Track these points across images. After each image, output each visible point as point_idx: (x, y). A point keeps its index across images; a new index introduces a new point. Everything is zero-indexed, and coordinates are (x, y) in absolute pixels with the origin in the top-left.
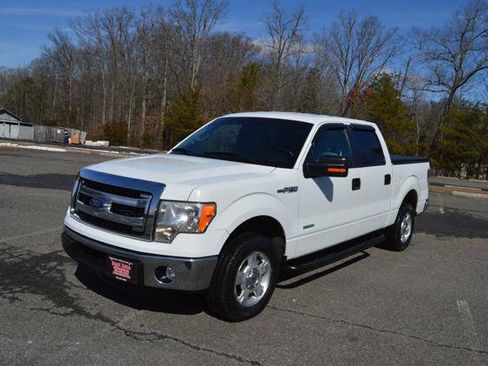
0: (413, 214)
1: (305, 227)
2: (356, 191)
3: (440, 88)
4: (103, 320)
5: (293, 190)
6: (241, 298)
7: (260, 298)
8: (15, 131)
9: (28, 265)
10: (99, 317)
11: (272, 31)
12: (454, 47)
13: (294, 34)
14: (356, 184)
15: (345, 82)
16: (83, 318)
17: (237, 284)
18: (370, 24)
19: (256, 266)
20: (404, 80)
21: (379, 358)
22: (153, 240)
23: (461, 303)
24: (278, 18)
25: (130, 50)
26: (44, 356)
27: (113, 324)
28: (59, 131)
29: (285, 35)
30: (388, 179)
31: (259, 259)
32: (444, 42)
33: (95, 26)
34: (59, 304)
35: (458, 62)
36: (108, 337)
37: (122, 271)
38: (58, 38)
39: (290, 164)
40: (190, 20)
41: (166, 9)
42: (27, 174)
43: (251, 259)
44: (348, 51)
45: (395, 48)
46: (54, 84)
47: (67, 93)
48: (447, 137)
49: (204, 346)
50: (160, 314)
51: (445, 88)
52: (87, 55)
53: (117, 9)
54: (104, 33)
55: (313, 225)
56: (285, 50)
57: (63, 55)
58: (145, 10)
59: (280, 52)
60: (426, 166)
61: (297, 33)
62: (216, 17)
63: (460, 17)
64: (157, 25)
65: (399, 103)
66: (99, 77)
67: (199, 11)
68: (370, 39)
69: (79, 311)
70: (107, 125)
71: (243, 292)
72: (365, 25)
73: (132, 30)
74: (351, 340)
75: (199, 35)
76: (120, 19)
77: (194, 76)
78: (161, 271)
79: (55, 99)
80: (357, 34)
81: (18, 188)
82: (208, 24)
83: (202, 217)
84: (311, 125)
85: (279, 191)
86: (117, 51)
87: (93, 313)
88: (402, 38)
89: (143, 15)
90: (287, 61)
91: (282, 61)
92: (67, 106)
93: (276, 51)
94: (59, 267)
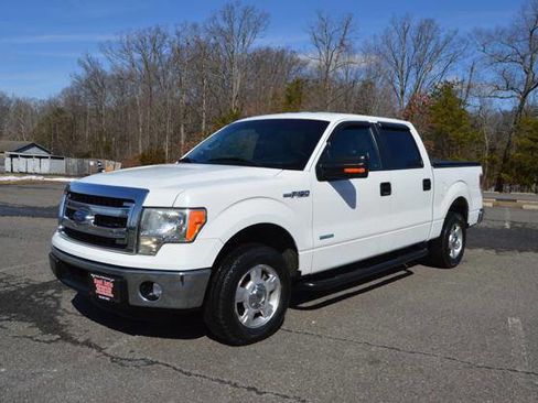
0: (465, 226)
1: (322, 238)
2: (386, 197)
3: (509, 93)
4: (90, 346)
5: (303, 194)
6: (244, 319)
7: (269, 318)
8: (46, 165)
9: (23, 293)
10: (88, 344)
11: (317, 42)
12: (523, 47)
13: (342, 44)
14: (386, 189)
15: (402, 93)
16: (68, 345)
17: (237, 301)
18: (426, 28)
19: (262, 281)
20: (469, 87)
21: (401, 381)
22: (137, 252)
23: (514, 321)
24: (324, 28)
25: (165, 73)
26: (14, 384)
27: (100, 350)
28: (92, 163)
29: (333, 46)
30: (427, 185)
31: (265, 274)
32: (510, 42)
33: (127, 50)
34: (46, 332)
35: (528, 63)
36: (91, 364)
37: (104, 289)
38: (87, 63)
39: (300, 166)
40: (227, 36)
41: (201, 26)
42: (47, 206)
43: (254, 273)
44: (403, 60)
45: (456, 52)
46: (86, 113)
47: (101, 122)
48: (520, 148)
49: (197, 372)
50: (154, 339)
51: (514, 93)
52: (121, 80)
53: (150, 29)
54: (137, 56)
55: (332, 236)
56: (333, 62)
57: (95, 82)
58: (180, 29)
59: (328, 65)
60: (478, 170)
61: (345, 42)
62: (255, 31)
63: (526, 13)
64: (192, 44)
65: (463, 114)
66: (133, 103)
67: (236, 26)
68: (426, 45)
69: (66, 338)
70: (143, 154)
71: (246, 311)
72: (421, 29)
73: (166, 51)
74: (371, 363)
75: (238, 52)
76: (153, 40)
77: (235, 95)
78: (147, 287)
79: (88, 129)
80: (413, 39)
81: (35, 219)
82: (247, 39)
83: (190, 224)
84: (328, 123)
85: (285, 196)
86: (151, 75)
87: (81, 340)
88: (463, 41)
89: (178, 34)
90: (336, 74)
91: (331, 75)
92: (101, 136)
93: (324, 63)
94: (56, 295)
